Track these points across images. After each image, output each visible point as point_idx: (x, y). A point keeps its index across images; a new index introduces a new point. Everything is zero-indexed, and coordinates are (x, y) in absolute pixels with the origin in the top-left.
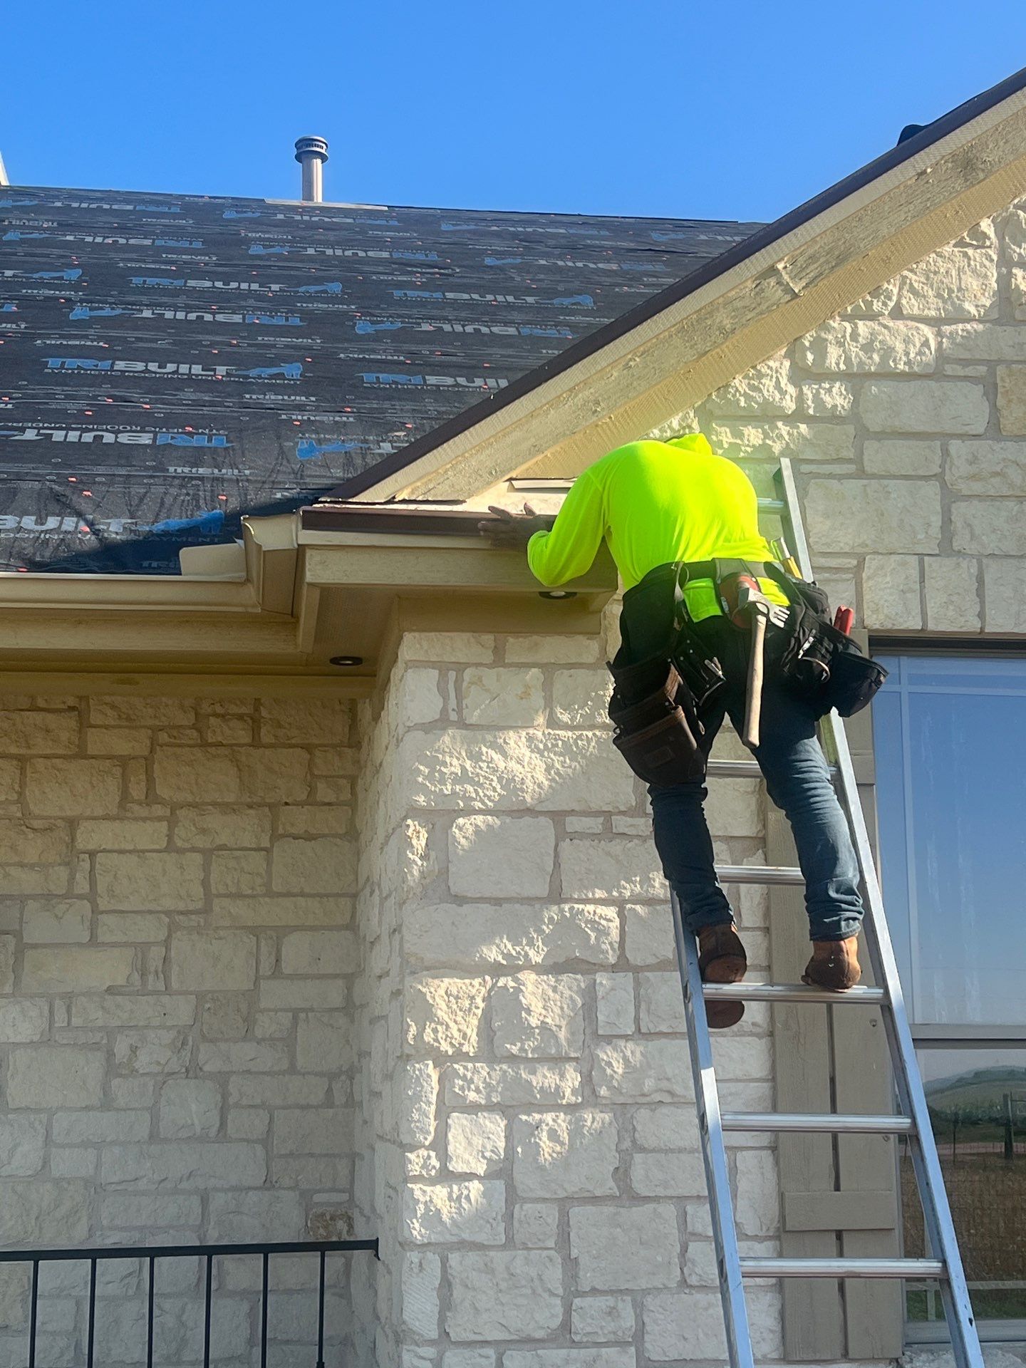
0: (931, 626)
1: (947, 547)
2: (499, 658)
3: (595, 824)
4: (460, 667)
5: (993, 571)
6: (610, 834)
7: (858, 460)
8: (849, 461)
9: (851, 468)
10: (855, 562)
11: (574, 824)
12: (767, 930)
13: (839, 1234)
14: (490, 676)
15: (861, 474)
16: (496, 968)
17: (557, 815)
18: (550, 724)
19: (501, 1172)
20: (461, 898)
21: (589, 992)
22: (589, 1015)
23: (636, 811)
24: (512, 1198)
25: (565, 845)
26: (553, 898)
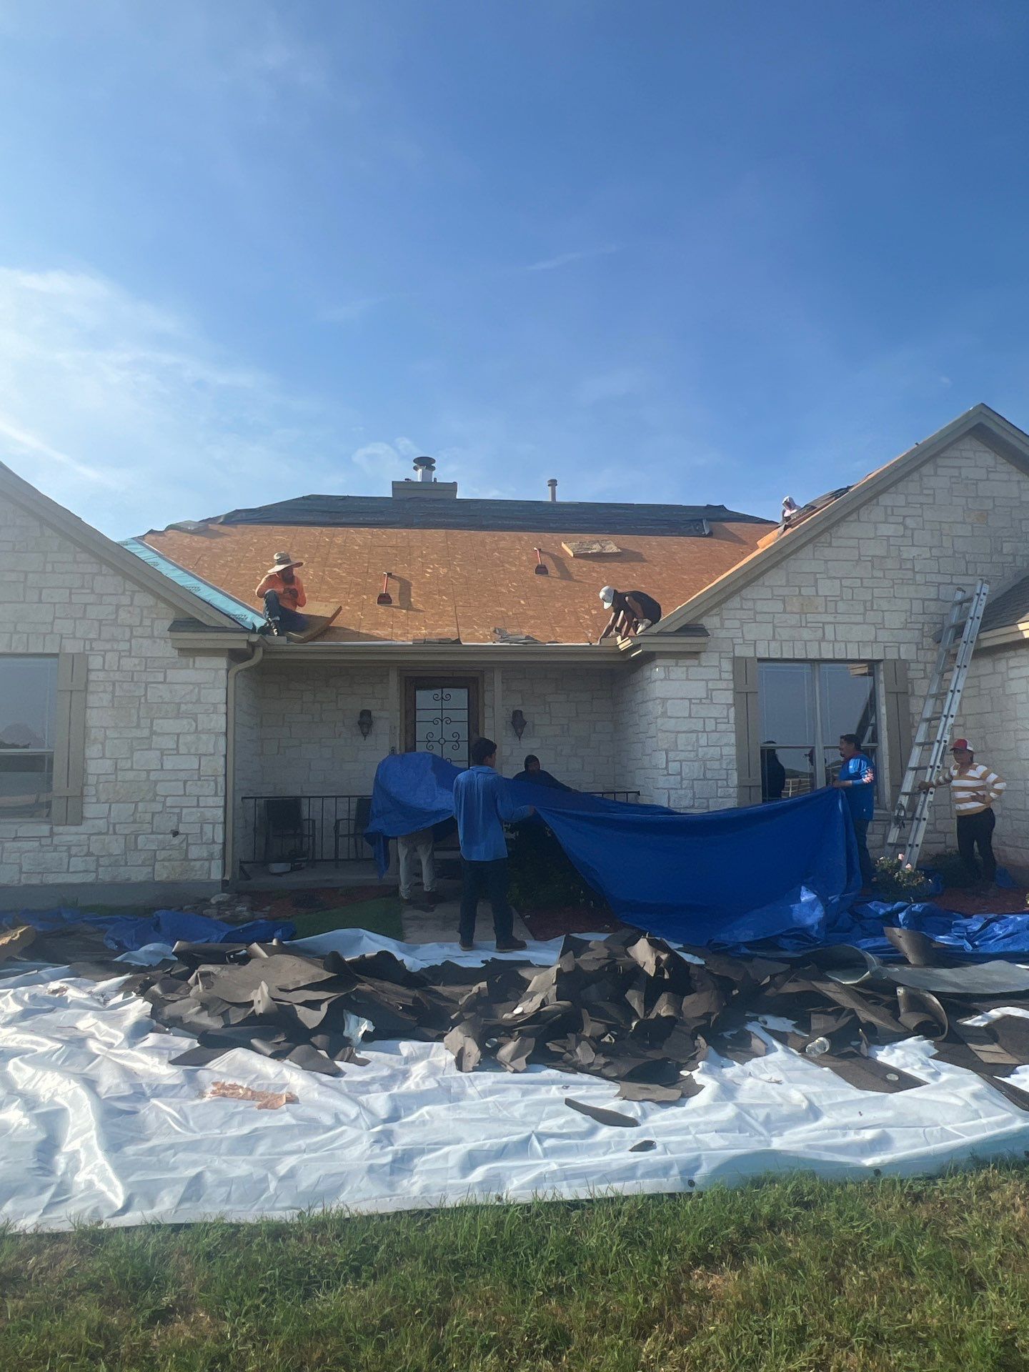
0: (771, 656)
1: (774, 639)
2: (677, 665)
3: (698, 701)
4: (669, 667)
5: (784, 644)
6: (701, 703)
7: (755, 618)
8: (752, 619)
10: (754, 642)
11: (693, 701)
12: (736, 723)
14: (675, 669)
15: (756, 622)
16: (679, 732)
17: (690, 699)
18: (687, 679)
19: (680, 774)
20: (670, 717)
21: (698, 736)
22: (697, 740)
23: (707, 698)
24: (682, 779)
25: (692, 706)
26: (690, 717)
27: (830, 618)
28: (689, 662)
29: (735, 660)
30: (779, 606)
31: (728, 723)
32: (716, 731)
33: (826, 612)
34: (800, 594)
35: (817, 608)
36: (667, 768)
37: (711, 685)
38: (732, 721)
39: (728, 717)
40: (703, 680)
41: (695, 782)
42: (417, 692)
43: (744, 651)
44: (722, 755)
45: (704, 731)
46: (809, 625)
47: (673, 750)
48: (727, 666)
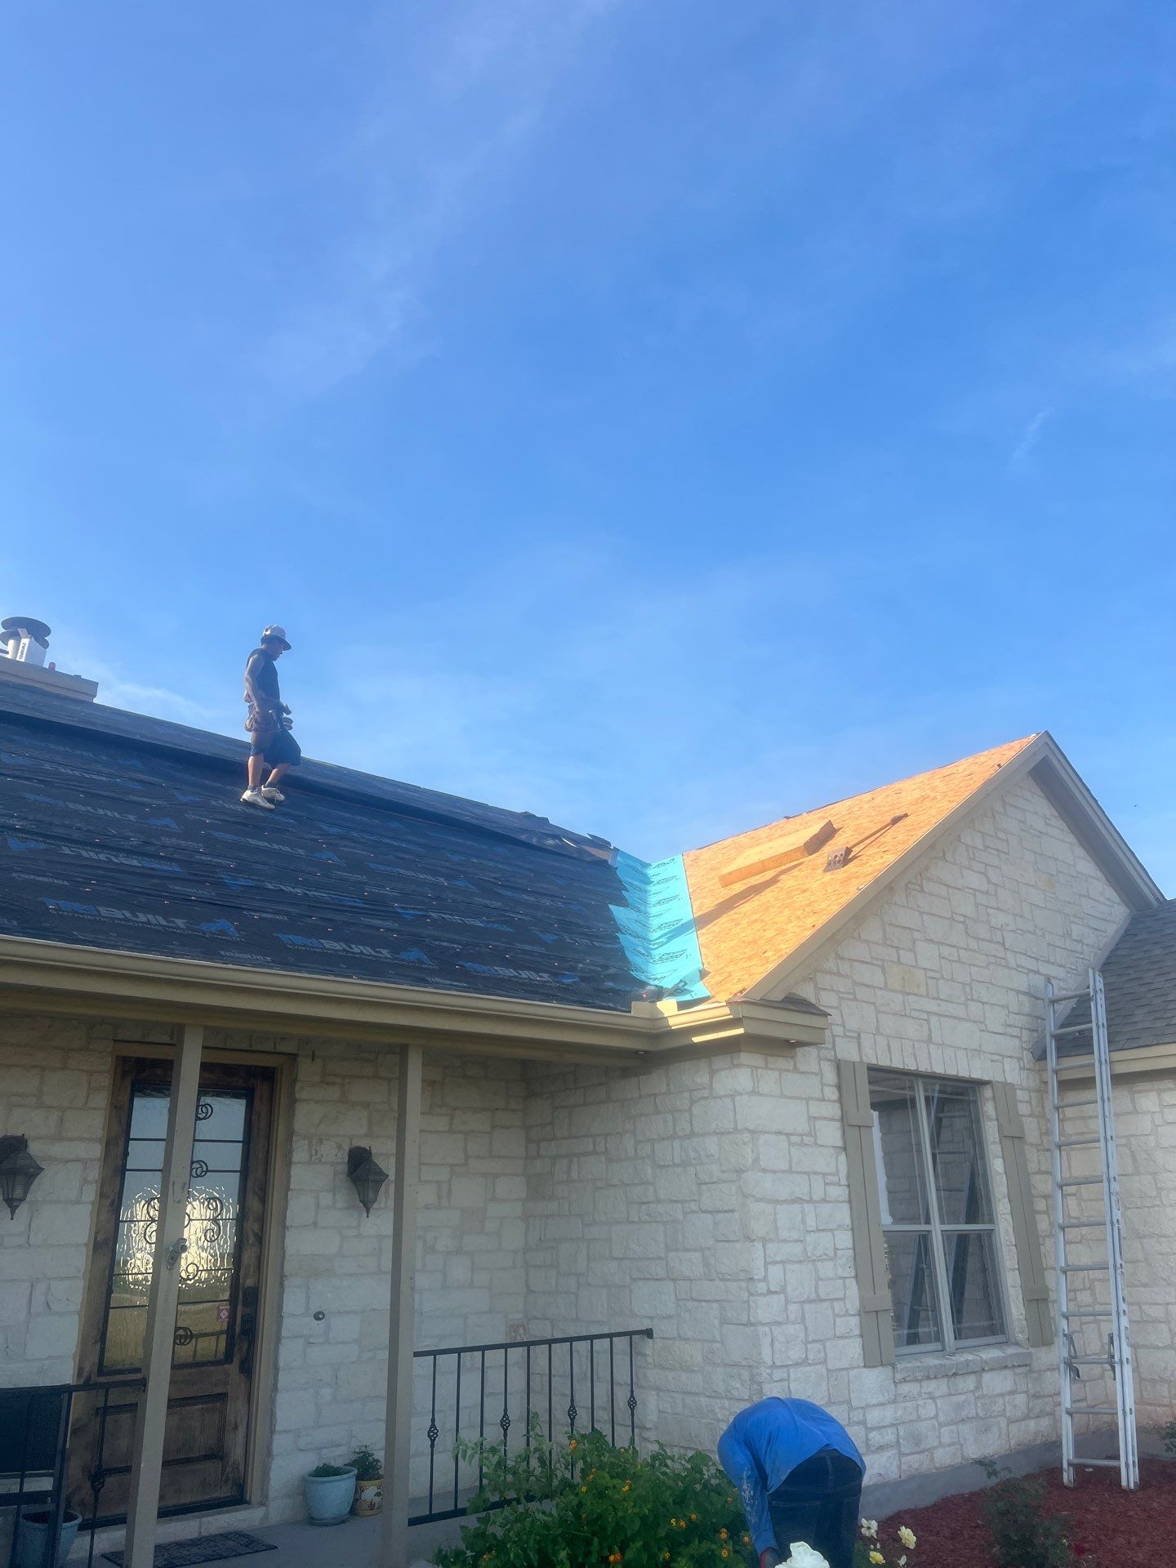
0: (880, 1063)
1: (879, 1032)
2: (767, 1068)
3: (799, 1139)
4: (757, 1069)
5: (891, 1043)
6: (802, 1144)
7: (854, 993)
8: (851, 993)
9: (851, 996)
10: (856, 1035)
11: (794, 1139)
12: (849, 1186)
13: (877, 1312)
14: (764, 1073)
15: (855, 999)
16: (777, 1202)
17: (788, 1135)
18: (782, 1096)
19: (783, 1290)
20: (764, 1171)
21: (803, 1212)
22: (803, 1221)
23: (809, 1134)
24: (787, 1302)
25: (792, 1148)
26: (790, 1171)
27: (931, 1006)
28: (782, 1063)
29: (839, 1065)
30: (878, 979)
31: (838, 1184)
32: (824, 1200)
33: (927, 995)
34: (899, 962)
35: (918, 987)
36: (765, 1279)
37: (814, 1112)
38: (844, 1182)
39: (837, 1173)
40: (800, 1098)
41: (807, 1306)
42: (136, 1101)
43: (848, 1051)
44: (836, 1249)
45: (810, 1201)
46: (914, 1014)
47: (771, 1240)
48: (830, 1076)
